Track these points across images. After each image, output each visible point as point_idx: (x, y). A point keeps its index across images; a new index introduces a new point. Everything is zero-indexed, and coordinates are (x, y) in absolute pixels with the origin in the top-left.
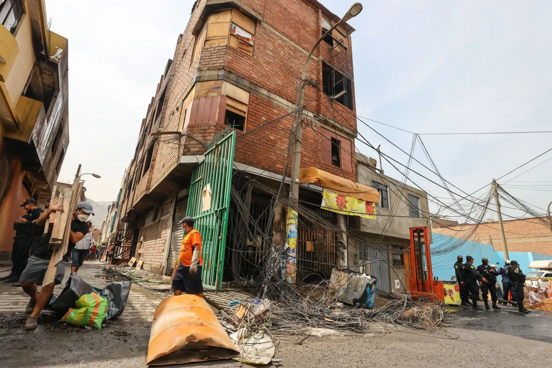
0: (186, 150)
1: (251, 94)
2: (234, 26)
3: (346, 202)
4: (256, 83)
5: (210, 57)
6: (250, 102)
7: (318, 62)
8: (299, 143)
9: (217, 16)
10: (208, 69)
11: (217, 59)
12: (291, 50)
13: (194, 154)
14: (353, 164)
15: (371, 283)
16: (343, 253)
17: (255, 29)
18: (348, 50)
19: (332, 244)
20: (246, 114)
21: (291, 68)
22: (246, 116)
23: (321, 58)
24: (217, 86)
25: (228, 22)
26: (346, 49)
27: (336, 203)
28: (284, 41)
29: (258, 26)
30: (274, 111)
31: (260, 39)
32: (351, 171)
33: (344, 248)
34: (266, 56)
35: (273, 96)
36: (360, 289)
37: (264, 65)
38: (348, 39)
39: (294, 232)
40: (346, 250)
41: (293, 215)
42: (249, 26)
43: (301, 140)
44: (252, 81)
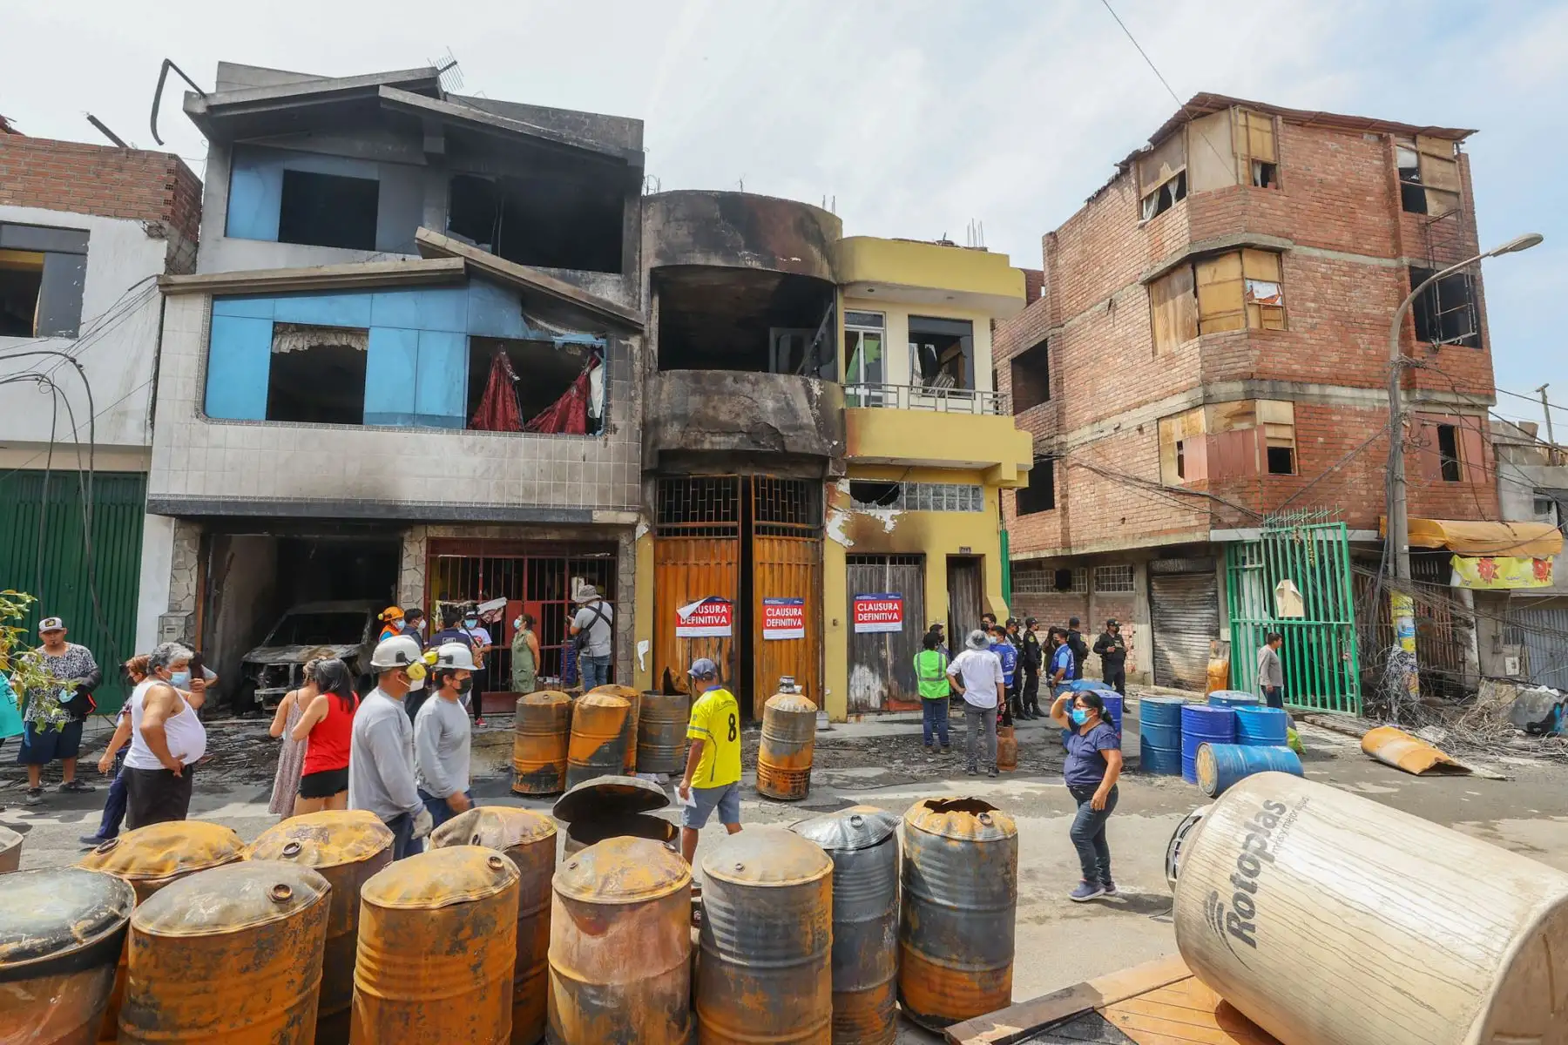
0: (1215, 521)
1: (1297, 404)
2: (1248, 283)
3: (1496, 567)
4: (1300, 380)
5: (1221, 356)
6: (1298, 420)
7: (1398, 270)
8: (1401, 484)
9: (1212, 269)
10: (1221, 381)
11: (1236, 360)
12: (1344, 276)
13: (1230, 526)
14: (1488, 466)
15: (1562, 701)
16: (1468, 638)
17: (1280, 266)
18: (1462, 196)
19: (1445, 623)
20: (1294, 442)
21: (1349, 314)
22: (1293, 445)
23: (1406, 260)
24: (1245, 410)
25: (1236, 280)
26: (1457, 194)
27: (1479, 574)
28: (1329, 262)
29: (1284, 259)
30: (1334, 418)
31: (1293, 287)
32: (1483, 481)
33: (1470, 626)
34: (1306, 316)
35: (1330, 390)
36: (1542, 710)
37: (1306, 336)
38: (1461, 165)
39: (1409, 628)
40: (1474, 630)
41: (1407, 603)
42: (1268, 267)
43: (1404, 478)
44: (1295, 379)
